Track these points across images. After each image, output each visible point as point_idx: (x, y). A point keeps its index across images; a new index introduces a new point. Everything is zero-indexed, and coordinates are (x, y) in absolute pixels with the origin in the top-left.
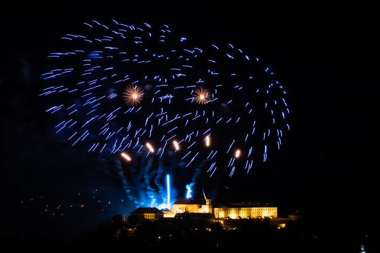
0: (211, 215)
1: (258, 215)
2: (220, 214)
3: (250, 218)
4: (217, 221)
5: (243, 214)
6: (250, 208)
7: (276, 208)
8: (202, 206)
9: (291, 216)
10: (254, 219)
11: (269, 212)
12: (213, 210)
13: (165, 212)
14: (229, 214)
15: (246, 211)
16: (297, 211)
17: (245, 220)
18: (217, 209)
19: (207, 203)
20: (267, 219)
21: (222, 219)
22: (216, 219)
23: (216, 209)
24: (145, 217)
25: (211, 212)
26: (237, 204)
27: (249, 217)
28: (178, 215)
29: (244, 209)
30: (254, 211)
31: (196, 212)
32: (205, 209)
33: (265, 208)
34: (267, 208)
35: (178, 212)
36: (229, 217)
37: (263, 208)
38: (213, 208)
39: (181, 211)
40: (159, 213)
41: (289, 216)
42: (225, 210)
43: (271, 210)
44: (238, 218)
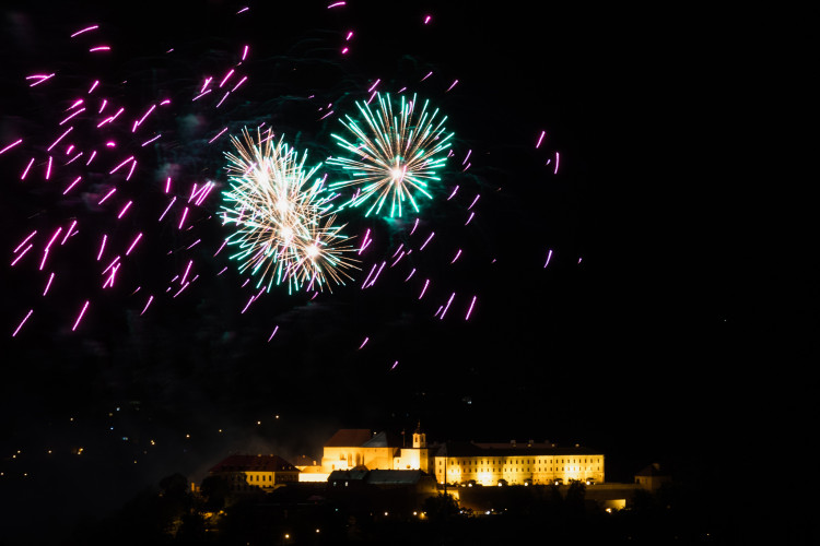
0: (427, 476)
1: (551, 477)
2: (451, 472)
3: (530, 484)
4: (443, 492)
5: (514, 472)
6: (531, 458)
7: (601, 458)
8: (403, 451)
9: (642, 479)
10: (543, 486)
11: (581, 469)
12: (432, 464)
13: (302, 468)
14: (473, 473)
15: (520, 466)
16: (657, 465)
18: (442, 459)
19: (416, 444)
20: (576, 486)
21: (455, 486)
22: (440, 487)
23: (440, 461)
24: (248, 480)
25: (425, 467)
26: (496, 446)
27: (529, 480)
28: (337, 476)
29: (514, 458)
30: (543, 466)
31: (386, 468)
32: (411, 459)
33: (571, 457)
34: (577, 457)
35: (337, 469)
36: (473, 482)
37: (566, 457)
38: (432, 456)
39: (344, 466)
40: (287, 469)
41: (636, 478)
42: (464, 464)
43: (589, 461)
44: (500, 485)
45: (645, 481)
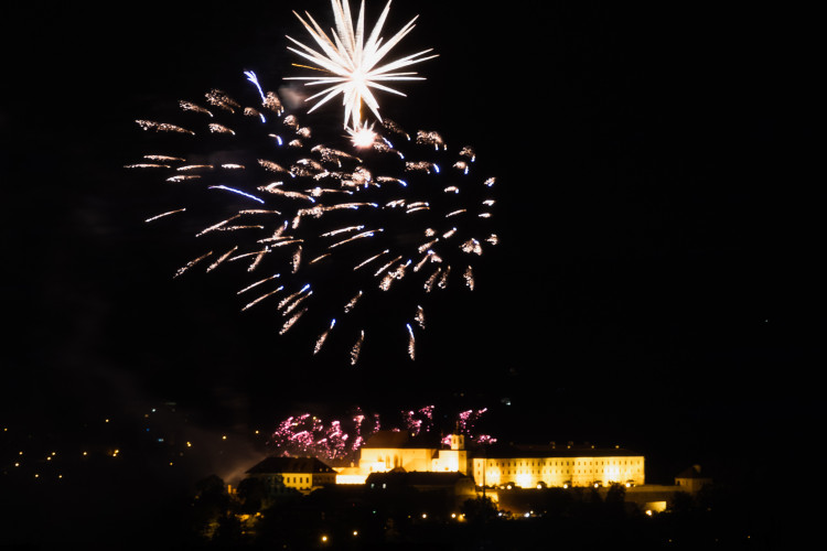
0: (466, 478)
1: (591, 479)
2: (489, 473)
3: (570, 486)
4: (481, 494)
6: (570, 459)
7: (641, 459)
8: (440, 453)
9: (682, 481)
10: (583, 488)
11: (622, 471)
12: (470, 465)
13: (339, 470)
14: (512, 474)
15: (560, 468)
16: (697, 467)
17: (556, 491)
18: (481, 461)
19: (454, 446)
20: (617, 489)
21: (493, 488)
22: (478, 489)
23: (478, 462)
24: (285, 482)
25: (464, 470)
26: (536, 447)
27: (569, 482)
28: (375, 478)
29: (554, 460)
30: (582, 468)
31: (424, 470)
32: (450, 461)
33: (611, 459)
34: (617, 459)
35: (375, 471)
36: (512, 484)
37: (605, 459)
38: (470, 457)
39: (384, 468)
40: (324, 471)
41: (677, 480)
42: (503, 465)
43: (629, 463)
44: (539, 487)
45: (685, 484)
